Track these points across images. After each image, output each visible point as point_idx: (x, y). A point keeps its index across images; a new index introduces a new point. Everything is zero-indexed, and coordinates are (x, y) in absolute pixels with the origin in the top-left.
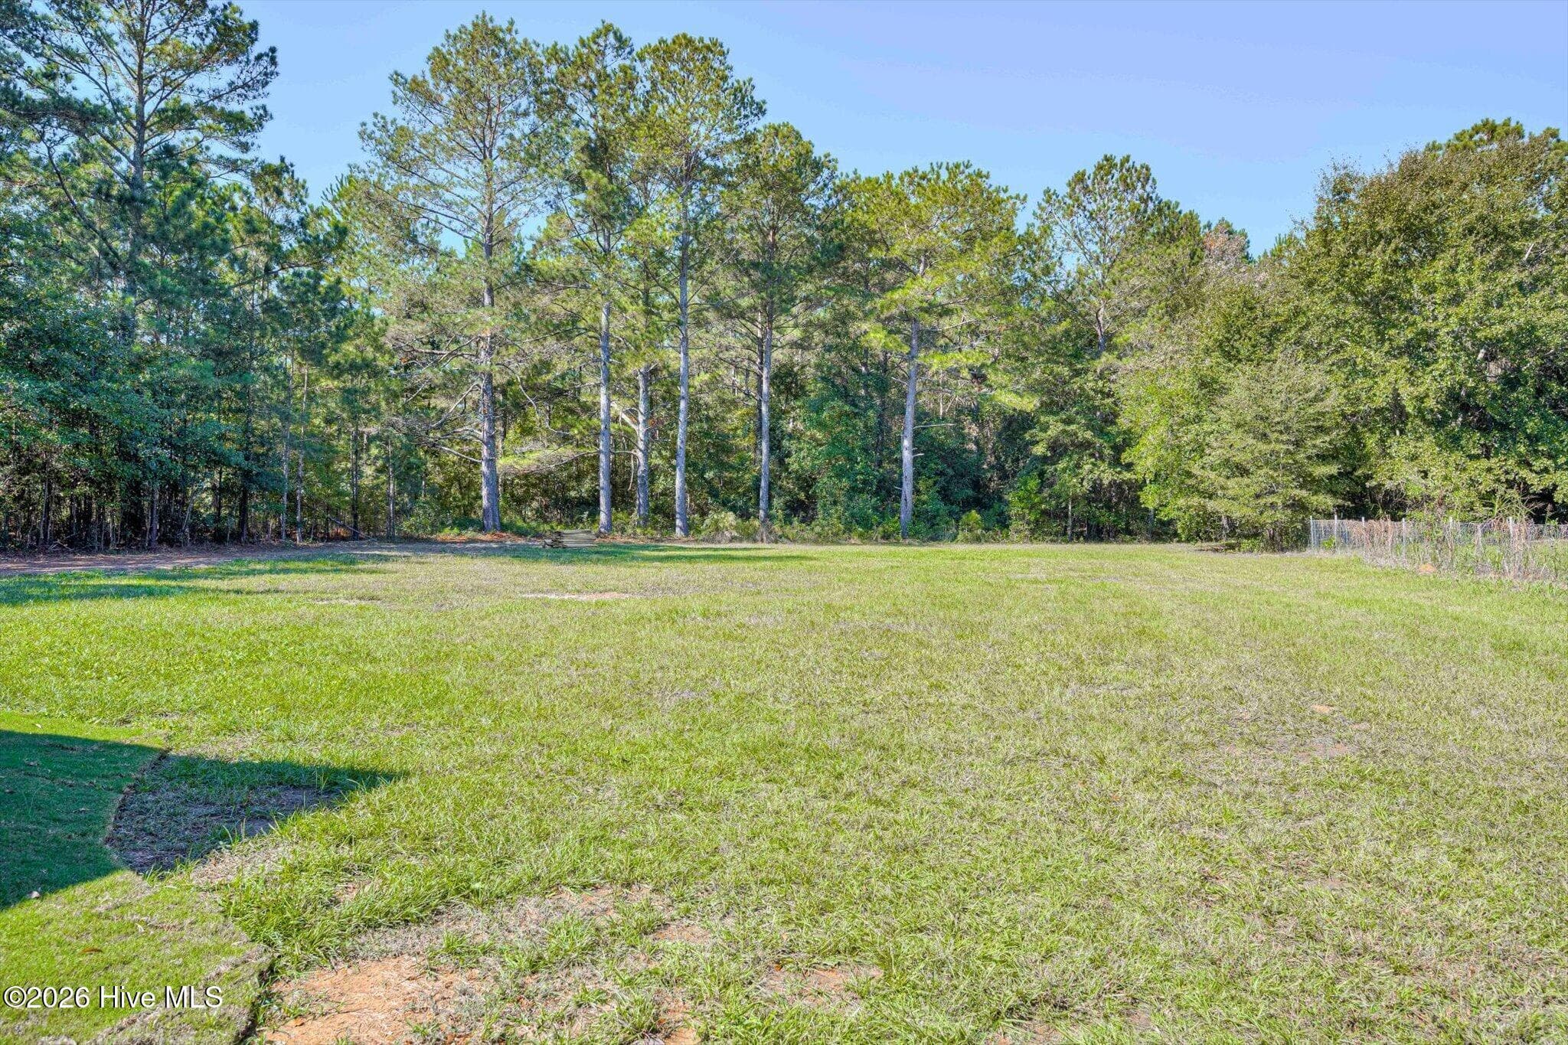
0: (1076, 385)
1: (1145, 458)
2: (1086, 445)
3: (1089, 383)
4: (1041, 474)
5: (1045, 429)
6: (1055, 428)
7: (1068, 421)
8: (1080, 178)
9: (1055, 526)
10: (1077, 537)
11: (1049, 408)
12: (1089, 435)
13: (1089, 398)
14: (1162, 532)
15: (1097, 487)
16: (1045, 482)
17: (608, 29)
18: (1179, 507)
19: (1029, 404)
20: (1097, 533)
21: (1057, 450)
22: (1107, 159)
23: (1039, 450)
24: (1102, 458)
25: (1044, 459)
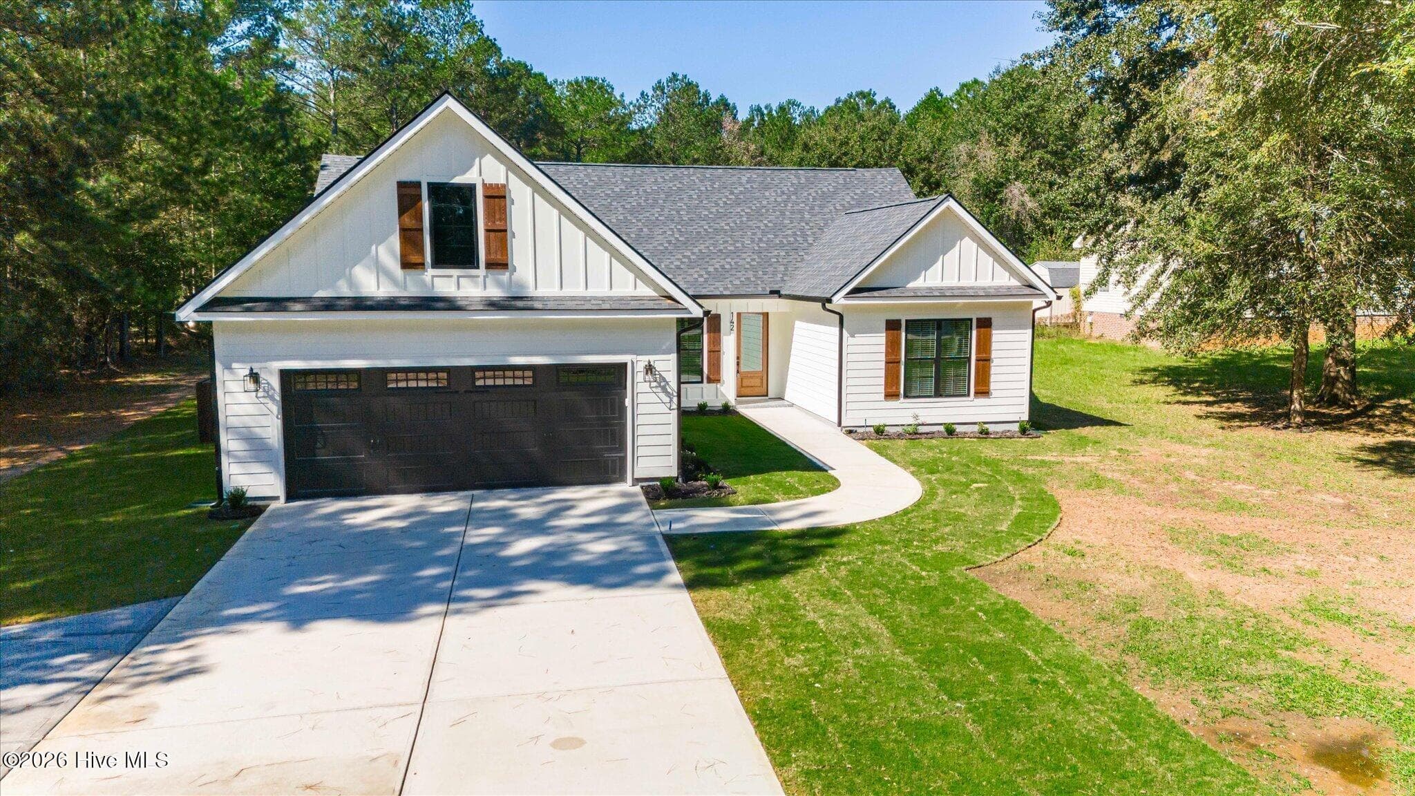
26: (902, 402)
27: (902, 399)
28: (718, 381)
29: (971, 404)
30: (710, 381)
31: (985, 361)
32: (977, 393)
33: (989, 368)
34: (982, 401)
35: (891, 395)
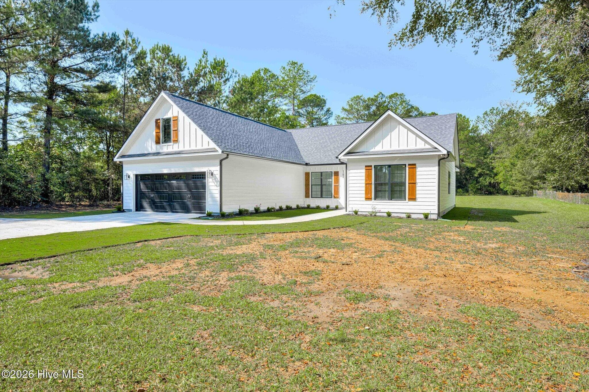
0: (485, 161)
1: (500, 178)
2: (487, 174)
3: (488, 160)
4: (477, 180)
5: (477, 171)
6: (480, 170)
7: (483, 169)
8: (486, 113)
9: (479, 192)
10: (486, 194)
11: (478, 166)
12: (488, 172)
13: (488, 164)
14: (505, 193)
15: (490, 183)
16: (478, 182)
17: (381, 93)
18: (508, 188)
19: (473, 166)
20: (490, 193)
21: (480, 175)
22: (493, 108)
23: (476, 175)
24: (491, 177)
25: (477, 177)
26: (373, 202)
27: (373, 200)
28: (338, 197)
29: (406, 204)
30: (335, 197)
31: (413, 184)
32: (410, 199)
33: (416, 187)
34: (412, 203)
35: (368, 199)
